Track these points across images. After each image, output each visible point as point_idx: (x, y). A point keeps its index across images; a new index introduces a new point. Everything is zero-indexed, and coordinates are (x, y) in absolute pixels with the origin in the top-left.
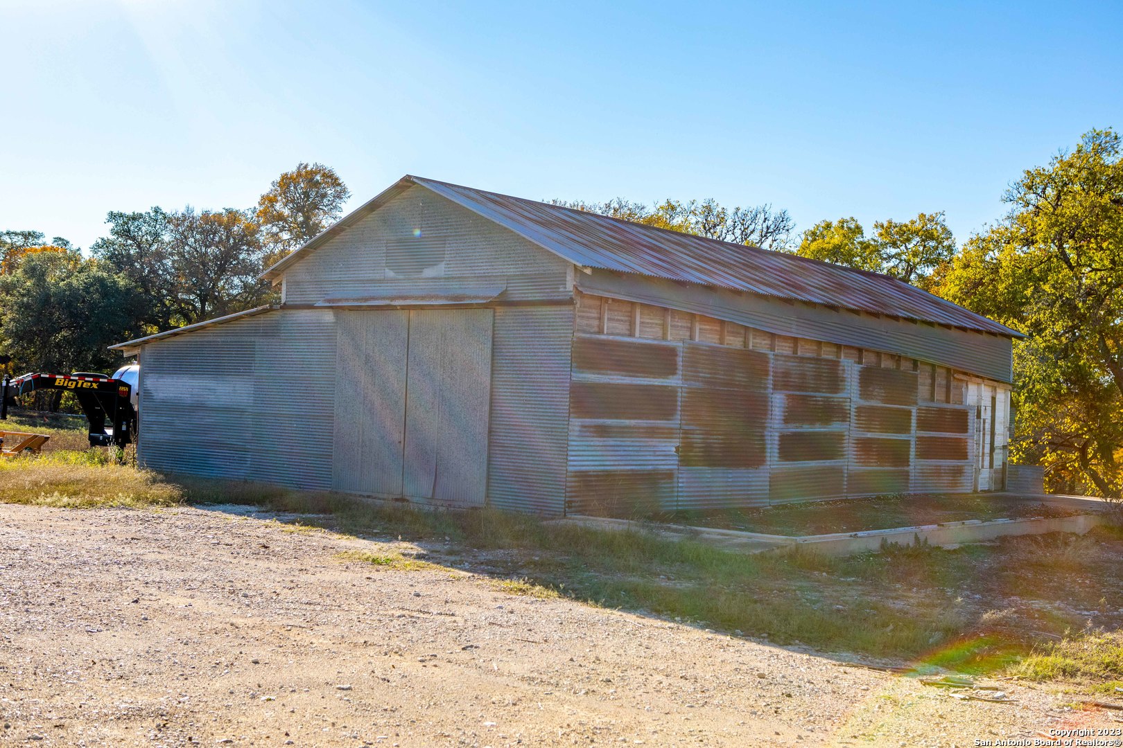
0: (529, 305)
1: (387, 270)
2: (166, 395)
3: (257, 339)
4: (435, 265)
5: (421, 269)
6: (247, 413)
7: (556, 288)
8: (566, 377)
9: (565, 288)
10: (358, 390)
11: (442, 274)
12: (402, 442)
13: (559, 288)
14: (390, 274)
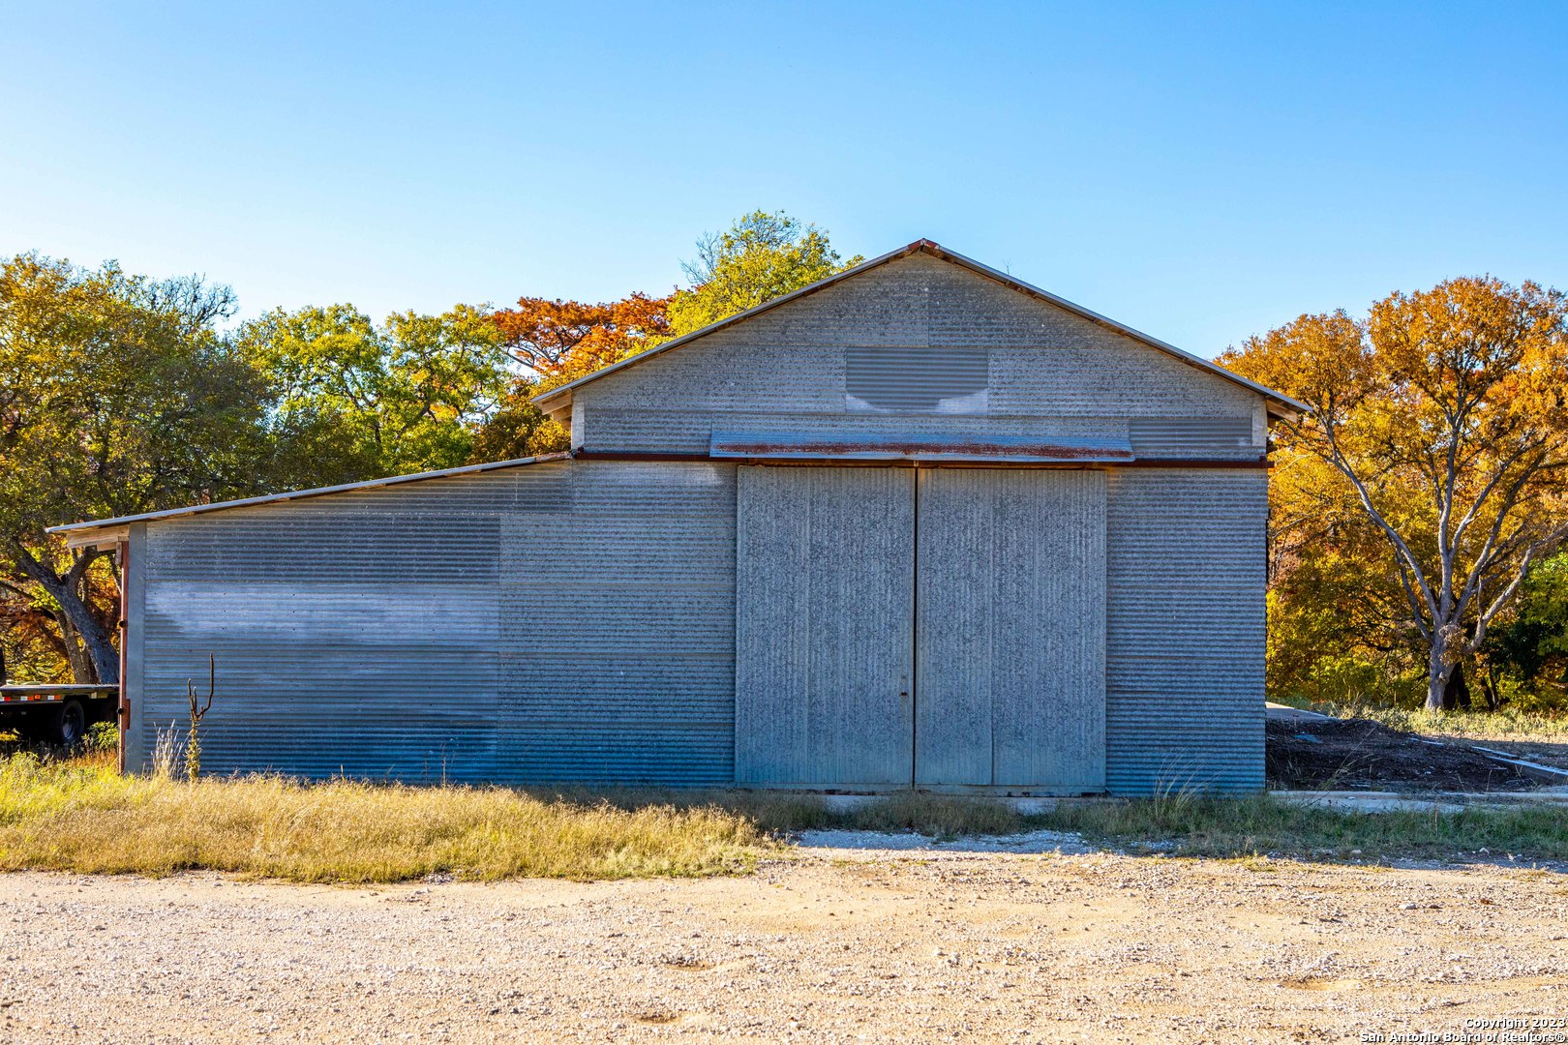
0: (1178, 467)
1: (849, 397)
2: (223, 624)
3: (503, 515)
4: (969, 394)
5: (934, 398)
6: (482, 655)
7: (1233, 441)
8: (1258, 579)
9: (1251, 442)
10: (796, 606)
11: (984, 409)
12: (911, 694)
13: (1237, 441)
14: (862, 405)
